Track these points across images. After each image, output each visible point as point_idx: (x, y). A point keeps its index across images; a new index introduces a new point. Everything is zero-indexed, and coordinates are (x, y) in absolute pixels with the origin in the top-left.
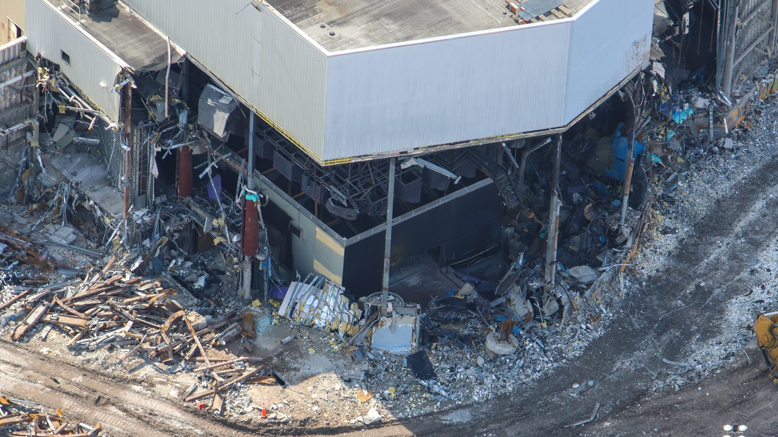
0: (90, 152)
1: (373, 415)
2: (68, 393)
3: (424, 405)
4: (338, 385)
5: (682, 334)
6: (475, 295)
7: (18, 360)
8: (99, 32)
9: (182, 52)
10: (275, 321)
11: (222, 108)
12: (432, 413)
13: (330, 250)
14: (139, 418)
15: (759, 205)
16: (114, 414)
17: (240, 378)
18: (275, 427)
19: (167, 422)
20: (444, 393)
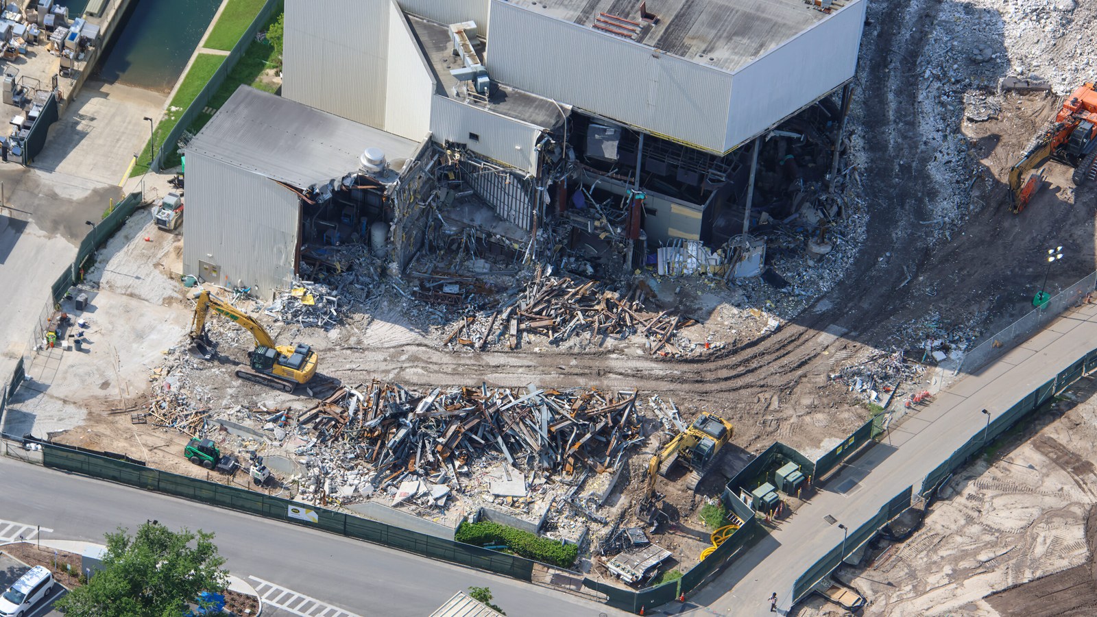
0: (469, 202)
1: (773, 323)
2: (577, 374)
3: (796, 305)
4: (735, 311)
5: (916, 201)
6: (771, 219)
7: (526, 363)
8: (505, 111)
9: (569, 107)
10: (659, 281)
11: (610, 138)
12: (805, 310)
13: (687, 217)
14: (633, 376)
15: (891, 96)
16: (615, 379)
17: (673, 327)
18: (719, 353)
19: (652, 372)
20: (803, 293)
